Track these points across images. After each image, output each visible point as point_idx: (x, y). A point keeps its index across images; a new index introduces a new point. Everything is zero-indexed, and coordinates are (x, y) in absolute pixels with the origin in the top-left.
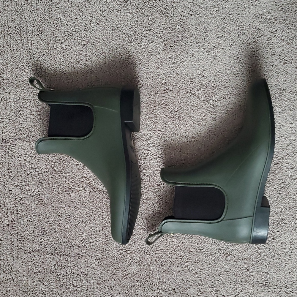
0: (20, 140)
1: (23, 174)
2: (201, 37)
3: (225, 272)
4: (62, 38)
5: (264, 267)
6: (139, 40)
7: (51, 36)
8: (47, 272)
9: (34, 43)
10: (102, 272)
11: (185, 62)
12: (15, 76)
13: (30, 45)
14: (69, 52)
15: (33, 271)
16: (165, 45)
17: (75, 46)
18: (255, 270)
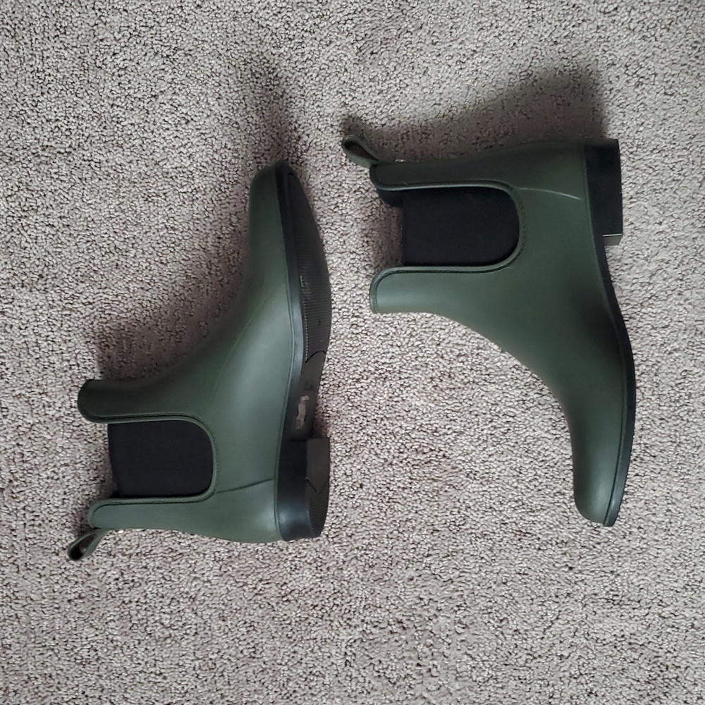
0: (22, 287)
1: (34, 368)
2: (442, 29)
3: (518, 576)
4: (115, 42)
5: (607, 560)
6: (296, 40)
7: (88, 37)
8: (99, 597)
9: (48, 57)
10: (230, 589)
11: (408, 89)
12: (7, 136)
13: (38, 61)
14: (132, 74)
15: (66, 596)
16: (360, 49)
17: (147, 59)
18: (587, 568)
